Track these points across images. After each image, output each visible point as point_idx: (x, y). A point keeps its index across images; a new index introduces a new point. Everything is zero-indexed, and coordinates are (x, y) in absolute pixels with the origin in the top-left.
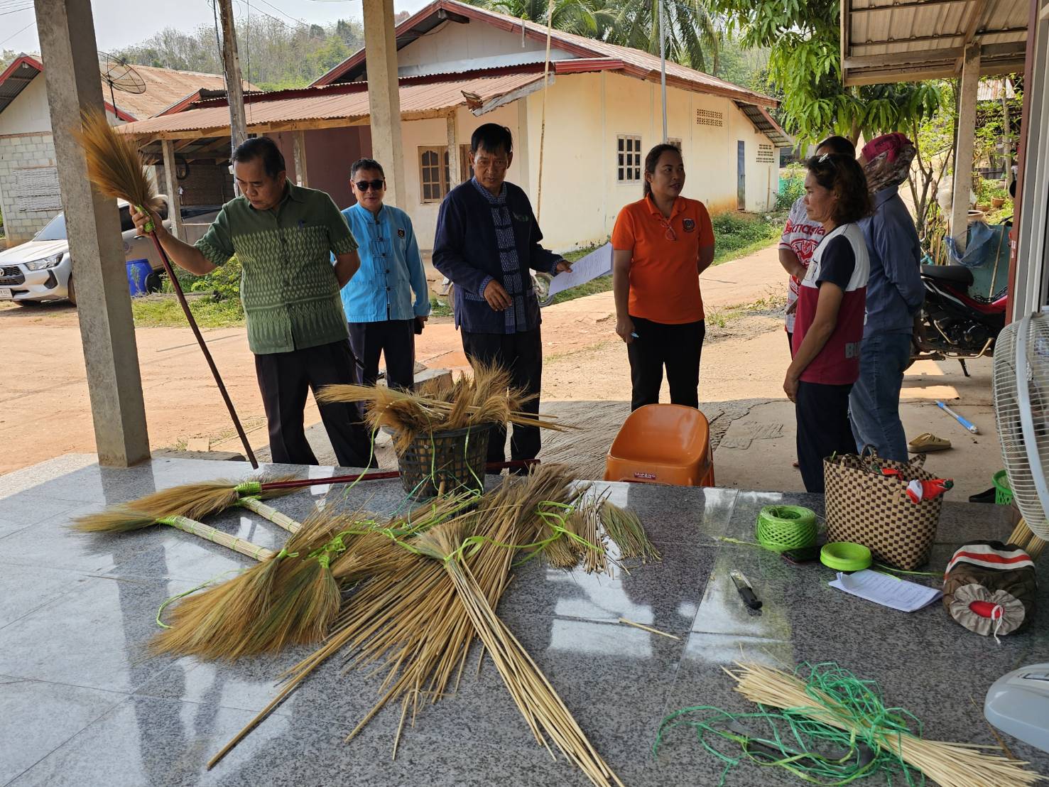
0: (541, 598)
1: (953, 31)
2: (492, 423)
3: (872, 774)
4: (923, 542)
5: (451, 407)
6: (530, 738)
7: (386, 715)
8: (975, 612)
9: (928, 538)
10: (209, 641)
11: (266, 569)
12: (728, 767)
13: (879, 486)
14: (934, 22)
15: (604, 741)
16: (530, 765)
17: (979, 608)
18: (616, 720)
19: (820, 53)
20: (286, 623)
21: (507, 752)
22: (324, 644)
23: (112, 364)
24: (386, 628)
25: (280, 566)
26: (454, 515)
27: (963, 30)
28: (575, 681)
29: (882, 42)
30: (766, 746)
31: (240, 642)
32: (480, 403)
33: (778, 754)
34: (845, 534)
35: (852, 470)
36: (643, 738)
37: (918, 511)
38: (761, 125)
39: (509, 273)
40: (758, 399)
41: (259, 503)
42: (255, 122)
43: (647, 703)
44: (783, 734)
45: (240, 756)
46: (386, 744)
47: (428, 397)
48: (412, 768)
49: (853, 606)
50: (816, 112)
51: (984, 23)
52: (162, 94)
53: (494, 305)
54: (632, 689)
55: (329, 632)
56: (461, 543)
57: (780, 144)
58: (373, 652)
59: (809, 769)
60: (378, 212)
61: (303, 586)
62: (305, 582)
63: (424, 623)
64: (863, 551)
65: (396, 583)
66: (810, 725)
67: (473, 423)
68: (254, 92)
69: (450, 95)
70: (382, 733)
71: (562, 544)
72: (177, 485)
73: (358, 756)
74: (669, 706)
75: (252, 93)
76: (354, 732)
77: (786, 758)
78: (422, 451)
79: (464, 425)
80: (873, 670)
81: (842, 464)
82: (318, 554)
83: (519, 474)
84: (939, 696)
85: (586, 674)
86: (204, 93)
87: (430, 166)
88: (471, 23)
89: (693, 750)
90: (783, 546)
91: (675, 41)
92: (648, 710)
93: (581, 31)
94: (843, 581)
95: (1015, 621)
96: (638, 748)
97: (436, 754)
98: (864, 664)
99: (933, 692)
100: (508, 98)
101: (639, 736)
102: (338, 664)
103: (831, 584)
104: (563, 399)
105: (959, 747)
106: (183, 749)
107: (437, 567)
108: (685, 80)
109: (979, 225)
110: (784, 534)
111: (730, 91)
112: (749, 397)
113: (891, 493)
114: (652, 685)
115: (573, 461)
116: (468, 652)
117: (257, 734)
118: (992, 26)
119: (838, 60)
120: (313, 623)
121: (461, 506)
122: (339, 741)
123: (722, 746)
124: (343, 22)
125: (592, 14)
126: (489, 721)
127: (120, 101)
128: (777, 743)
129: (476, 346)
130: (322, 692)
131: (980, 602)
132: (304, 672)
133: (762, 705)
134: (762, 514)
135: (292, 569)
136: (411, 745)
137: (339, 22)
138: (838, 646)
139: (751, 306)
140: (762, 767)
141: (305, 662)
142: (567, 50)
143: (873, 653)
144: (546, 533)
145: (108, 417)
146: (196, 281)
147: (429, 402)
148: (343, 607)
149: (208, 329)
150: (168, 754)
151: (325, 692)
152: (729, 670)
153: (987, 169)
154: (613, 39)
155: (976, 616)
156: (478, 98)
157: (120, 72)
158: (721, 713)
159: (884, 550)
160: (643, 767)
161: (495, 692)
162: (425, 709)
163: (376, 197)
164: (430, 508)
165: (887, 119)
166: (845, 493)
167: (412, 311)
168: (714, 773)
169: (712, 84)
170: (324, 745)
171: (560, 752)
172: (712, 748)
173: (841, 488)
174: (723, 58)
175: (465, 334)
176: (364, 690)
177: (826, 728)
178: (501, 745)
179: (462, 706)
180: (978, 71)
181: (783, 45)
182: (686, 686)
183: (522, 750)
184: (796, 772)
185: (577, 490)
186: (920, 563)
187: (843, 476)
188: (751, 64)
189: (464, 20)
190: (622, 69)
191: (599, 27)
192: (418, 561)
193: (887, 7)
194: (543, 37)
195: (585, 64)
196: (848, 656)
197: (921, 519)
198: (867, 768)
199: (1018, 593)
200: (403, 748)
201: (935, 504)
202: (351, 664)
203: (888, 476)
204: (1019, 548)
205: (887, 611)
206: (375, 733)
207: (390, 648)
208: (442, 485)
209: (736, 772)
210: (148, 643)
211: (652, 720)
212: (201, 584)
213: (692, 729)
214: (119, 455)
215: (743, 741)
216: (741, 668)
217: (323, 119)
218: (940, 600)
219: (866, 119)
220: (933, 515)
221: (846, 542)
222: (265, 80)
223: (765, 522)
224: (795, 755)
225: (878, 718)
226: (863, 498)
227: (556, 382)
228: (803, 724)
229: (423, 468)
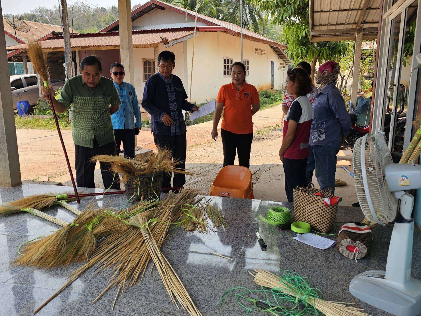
0: (179, 244)
1: (353, 22)
2: (163, 172)
3: (304, 314)
4: (330, 222)
5: (147, 165)
6: (169, 300)
7: (111, 292)
8: (348, 250)
9: (332, 220)
10: (39, 261)
11: (64, 231)
12: (248, 312)
13: (314, 200)
14: (345, 18)
15: (199, 301)
16: (168, 312)
17: (350, 248)
18: (205, 293)
19: (301, 28)
20: (72, 253)
21: (160, 306)
22: (88, 262)
23: (6, 144)
24: (114, 256)
25: (71, 229)
26: (146, 209)
27: (356, 21)
28: (190, 277)
29: (325, 25)
30: (263, 303)
31: (52, 261)
32: (159, 163)
33: (267, 306)
34: (301, 218)
35: (304, 193)
36: (215, 300)
37: (329, 210)
38: (281, 55)
39: (172, 111)
40: (274, 164)
41: (66, 203)
42: (75, 46)
43: (218, 286)
44: (271, 298)
45: (48, 309)
46: (110, 304)
47: (138, 161)
48: (120, 313)
49: (302, 247)
50: (300, 51)
51: (365, 19)
52: (37, 33)
53: (166, 123)
54: (213, 280)
55: (90, 257)
56: (148, 221)
57: (288, 63)
58: (108, 265)
59: (279, 312)
60: (121, 84)
61: (80, 238)
62: (81, 236)
63: (130, 253)
64: (307, 225)
65: (120, 237)
66: (281, 295)
67: (156, 172)
68: (75, 34)
69: (155, 38)
70: (109, 299)
71: (190, 221)
72: (32, 195)
73: (98, 309)
74: (227, 287)
75: (74, 34)
76: (97, 298)
77: (270, 308)
78: (134, 183)
79: (152, 172)
80: (308, 273)
81: (300, 191)
82: (88, 225)
83: (175, 193)
84: (332, 283)
85: (194, 274)
86: (54, 33)
87: (147, 67)
88: (165, 10)
89: (235, 305)
90: (277, 223)
91: (248, 21)
92: (218, 289)
93: (210, 15)
94: (299, 237)
95: (363, 254)
96: (213, 304)
97: (130, 307)
98: (304, 270)
99: (330, 281)
100: (179, 41)
101: (214, 300)
102: (93, 270)
103: (294, 238)
104: (197, 162)
105: (338, 303)
106: (24, 306)
107: (137, 231)
108: (251, 37)
109: (361, 98)
110: (277, 218)
111: (268, 41)
112: (270, 163)
113: (318, 203)
114: (220, 279)
115: (199, 188)
116: (147, 265)
117: (56, 299)
118: (367, 21)
119: (308, 31)
120: (84, 253)
121: (149, 206)
122: (90, 302)
123: (246, 303)
124: (114, 7)
125: (215, 8)
126: (154, 294)
127: (19, 35)
128: (268, 302)
129: (159, 140)
130: (85, 282)
131: (350, 246)
132: (79, 273)
133: (263, 287)
134: (269, 210)
135: (76, 231)
136: (120, 304)
137: (113, 7)
138: (295, 263)
139: (274, 127)
140: (261, 312)
141: (79, 269)
142: (203, 22)
143: (308, 266)
144: (183, 217)
145: (3, 166)
146: (49, 110)
147: (138, 163)
148: (96, 247)
149: (53, 130)
150: (18, 308)
151: (86, 282)
152: (251, 272)
153: (367, 76)
154: (223, 19)
155: (348, 252)
156: (167, 40)
157: (19, 23)
158: (247, 290)
159: (316, 225)
160: (214, 312)
161: (157, 282)
162: (127, 289)
163: (121, 78)
164: (137, 206)
165: (327, 55)
166: (301, 202)
167: (134, 125)
168: (242, 314)
169: (261, 39)
170: (84, 304)
171: (181, 306)
172: (242, 304)
173: (300, 200)
174: (267, 28)
175: (155, 135)
176: (103, 281)
177: (288, 296)
178: (157, 303)
179: (143, 288)
180: (361, 38)
181: (288, 24)
182: (234, 279)
183: (166, 306)
184: (274, 314)
185: (198, 199)
186: (329, 230)
187: (300, 195)
188: (278, 31)
189: (163, 8)
190: (226, 31)
191: (217, 13)
192: (130, 228)
193: (327, 11)
194: (194, 17)
195: (211, 29)
196: (299, 267)
197: (330, 213)
198: (302, 312)
199: (364, 242)
200: (117, 305)
201: (335, 207)
202: (99, 270)
203: (317, 196)
204: (366, 225)
205: (315, 249)
206: (106, 299)
207: (115, 264)
208: (142, 197)
209: (251, 314)
210: (13, 261)
211: (219, 293)
212: (38, 237)
213: (235, 297)
214: (8, 182)
215: (254, 301)
216: (256, 272)
217: (103, 46)
218: (335, 245)
219: (319, 55)
220: (334, 212)
221: (301, 222)
222: (81, 29)
223: (270, 213)
224: (274, 307)
225: (307, 292)
226: (308, 204)
227: (195, 156)
228: (279, 294)
229: (135, 190)
